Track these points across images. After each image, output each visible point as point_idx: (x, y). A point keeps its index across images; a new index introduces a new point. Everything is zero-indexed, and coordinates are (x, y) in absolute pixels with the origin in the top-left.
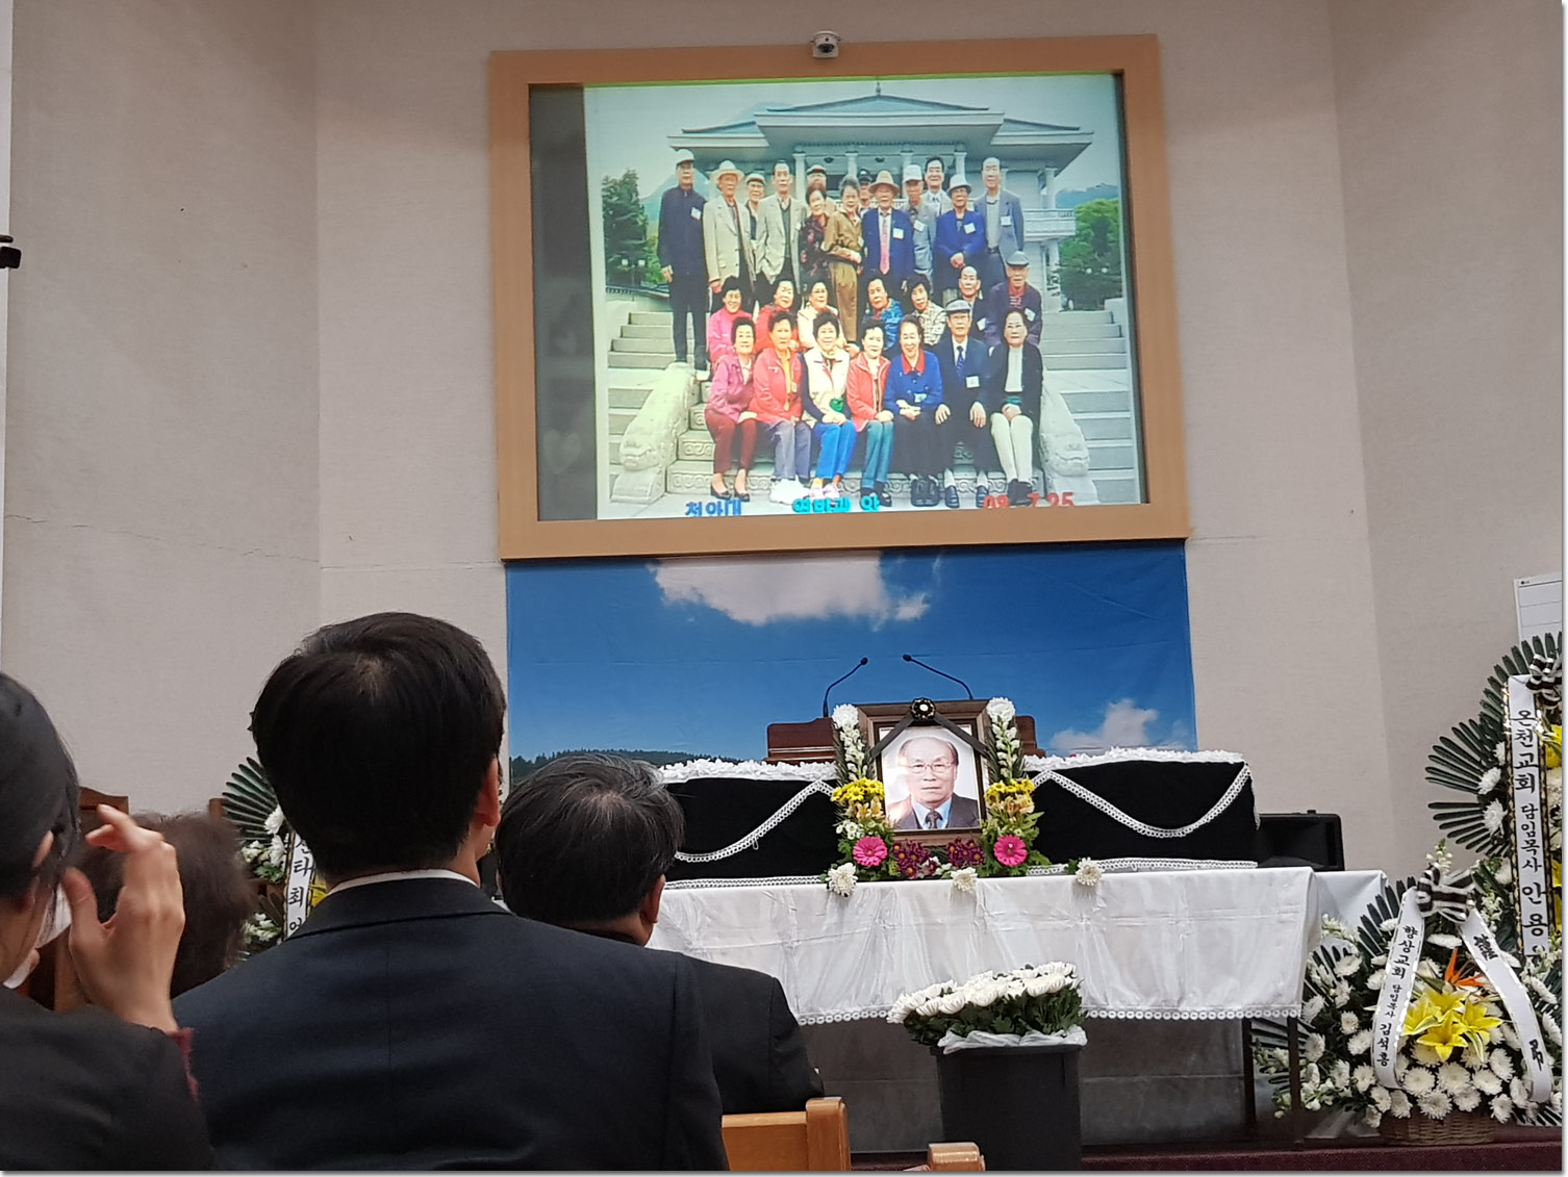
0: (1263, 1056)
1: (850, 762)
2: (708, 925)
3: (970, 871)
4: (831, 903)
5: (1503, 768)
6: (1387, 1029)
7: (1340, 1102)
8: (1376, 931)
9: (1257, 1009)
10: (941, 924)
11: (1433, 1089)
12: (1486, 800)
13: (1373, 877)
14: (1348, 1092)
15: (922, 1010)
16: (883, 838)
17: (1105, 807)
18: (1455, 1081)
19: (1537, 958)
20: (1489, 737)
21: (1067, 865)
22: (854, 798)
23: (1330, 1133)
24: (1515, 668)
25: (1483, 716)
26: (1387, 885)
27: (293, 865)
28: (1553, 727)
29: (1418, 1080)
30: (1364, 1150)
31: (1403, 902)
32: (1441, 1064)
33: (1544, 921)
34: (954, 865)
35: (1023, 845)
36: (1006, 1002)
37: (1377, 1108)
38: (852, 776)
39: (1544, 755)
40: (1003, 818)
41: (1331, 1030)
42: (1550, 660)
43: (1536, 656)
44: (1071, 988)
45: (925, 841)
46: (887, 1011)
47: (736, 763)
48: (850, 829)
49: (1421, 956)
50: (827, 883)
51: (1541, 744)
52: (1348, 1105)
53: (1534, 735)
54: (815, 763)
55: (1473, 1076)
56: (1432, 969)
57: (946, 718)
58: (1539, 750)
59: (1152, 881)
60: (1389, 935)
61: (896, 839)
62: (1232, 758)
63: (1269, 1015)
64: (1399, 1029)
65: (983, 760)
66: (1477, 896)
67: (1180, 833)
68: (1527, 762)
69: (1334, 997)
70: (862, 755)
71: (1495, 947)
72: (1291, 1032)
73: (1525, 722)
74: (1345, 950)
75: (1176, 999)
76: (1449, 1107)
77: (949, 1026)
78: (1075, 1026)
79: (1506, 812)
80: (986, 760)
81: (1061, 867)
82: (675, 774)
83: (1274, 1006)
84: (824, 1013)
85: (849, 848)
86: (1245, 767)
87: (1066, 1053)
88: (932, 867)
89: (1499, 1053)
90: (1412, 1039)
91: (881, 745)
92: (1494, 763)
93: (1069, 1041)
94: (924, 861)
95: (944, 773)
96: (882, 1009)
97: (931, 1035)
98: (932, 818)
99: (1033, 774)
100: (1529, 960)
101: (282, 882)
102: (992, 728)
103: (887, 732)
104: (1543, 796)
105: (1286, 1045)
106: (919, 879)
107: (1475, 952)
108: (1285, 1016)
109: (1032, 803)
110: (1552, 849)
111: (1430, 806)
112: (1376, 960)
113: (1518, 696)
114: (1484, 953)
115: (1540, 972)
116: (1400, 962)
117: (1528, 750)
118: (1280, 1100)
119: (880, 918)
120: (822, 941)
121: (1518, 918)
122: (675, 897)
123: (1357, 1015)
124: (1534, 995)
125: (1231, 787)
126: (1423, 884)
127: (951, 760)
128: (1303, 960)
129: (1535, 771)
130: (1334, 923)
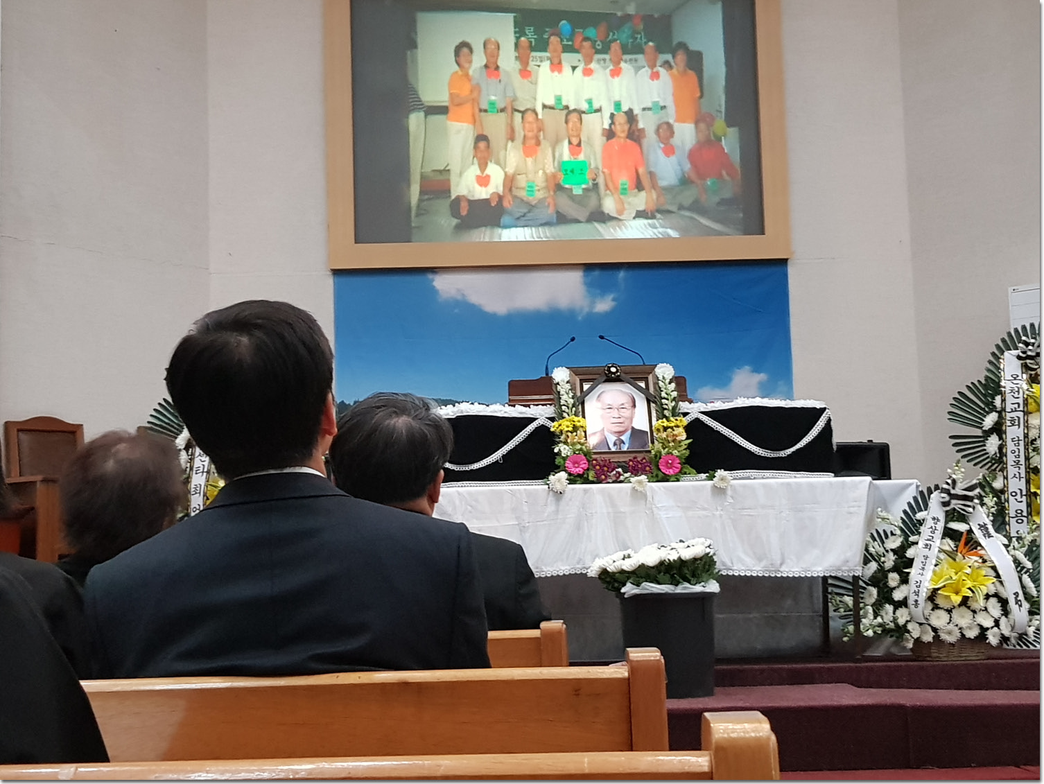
0: (836, 601)
1: (564, 405)
2: (470, 512)
3: (643, 477)
4: (551, 498)
5: (1000, 413)
6: (918, 584)
7: (886, 631)
8: (911, 518)
9: (833, 570)
10: (624, 513)
11: (948, 623)
12: (988, 434)
13: (911, 485)
14: (892, 625)
15: (611, 569)
16: (585, 455)
17: (734, 436)
18: (963, 619)
19: (1019, 539)
20: (990, 392)
21: (707, 474)
22: (566, 429)
23: (878, 652)
24: (1008, 345)
25: (987, 378)
26: (920, 489)
27: (195, 469)
28: (1034, 385)
29: (938, 618)
30: (903, 664)
31: (931, 501)
32: (954, 607)
33: (1025, 514)
34: (632, 474)
35: (678, 461)
36: (666, 564)
37: (911, 636)
38: (565, 415)
39: (1027, 404)
40: (665, 443)
41: (881, 585)
42: (1033, 341)
43: (1024, 338)
44: (710, 555)
45: (613, 458)
46: (587, 569)
47: (488, 406)
48: (563, 449)
49: (943, 535)
50: (548, 484)
51: (1025, 396)
52: (892, 633)
53: (1021, 391)
54: (540, 406)
55: (975, 616)
56: (949, 545)
57: (629, 377)
58: (1024, 401)
59: (764, 485)
60: (921, 523)
61: (594, 456)
62: (818, 405)
63: (840, 574)
64: (927, 584)
65: (653, 405)
66: (980, 497)
67: (784, 453)
68: (1015, 408)
69: (883, 563)
70: (572, 401)
71: (991, 530)
72: (855, 586)
73: (1015, 382)
74: (891, 532)
75: (779, 562)
76: (959, 635)
77: (628, 579)
78: (712, 580)
79: (1000, 442)
80: (654, 405)
81: (703, 476)
82: (447, 412)
83: (844, 568)
84: (545, 570)
85: (562, 462)
86: (827, 410)
87: (705, 597)
88: (618, 475)
89: (993, 601)
90: (935, 591)
91: (585, 394)
92: (994, 409)
93: (708, 590)
94: (612, 471)
95: (626, 413)
96: (584, 568)
97: (616, 585)
98: (618, 442)
99: (685, 414)
100: (1014, 539)
101: (187, 480)
102: (658, 384)
103: (588, 386)
104: (1026, 431)
105: (851, 594)
106: (609, 483)
107: (978, 534)
108: (851, 575)
109: (685, 434)
110: (1031, 466)
111: (951, 437)
112: (912, 539)
113: (1010, 364)
114: (984, 535)
115: (1021, 547)
116: (928, 540)
117: (1017, 401)
118: (846, 630)
119: (583, 508)
120: (545, 522)
121: (1007, 512)
122: (448, 491)
123: (899, 575)
124: (1017, 562)
125: (817, 424)
126: (945, 489)
127: (631, 404)
128: (865, 538)
129: (1021, 414)
130: (885, 514)
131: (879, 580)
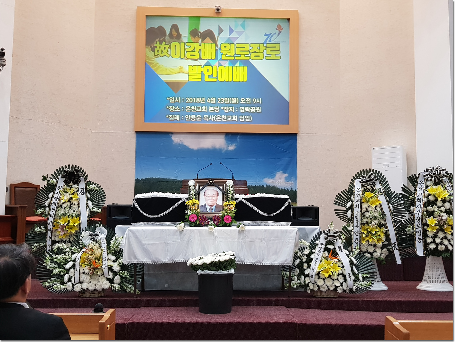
5: (352, 202)
6: (314, 269)
7: (301, 286)
8: (314, 243)
11: (323, 284)
12: (348, 209)
13: (317, 228)
14: (303, 284)
18: (329, 283)
20: (349, 194)
24: (357, 177)
25: (349, 188)
26: (321, 231)
28: (365, 192)
29: (320, 282)
31: (321, 237)
32: (326, 278)
37: (310, 288)
39: (362, 200)
41: (301, 268)
42: (366, 176)
44: (232, 259)
48: (189, 212)
49: (324, 250)
52: (303, 287)
53: (360, 194)
55: (334, 282)
56: (326, 254)
58: (361, 198)
60: (317, 245)
63: (284, 265)
64: (316, 269)
66: (340, 236)
68: (358, 201)
69: (302, 259)
71: (343, 249)
73: (358, 191)
74: (306, 248)
76: (327, 289)
79: (352, 213)
83: (285, 263)
85: (188, 217)
89: (341, 276)
90: (319, 272)
92: (350, 200)
95: (214, 198)
98: (210, 209)
104: (361, 210)
105: (288, 270)
107: (337, 250)
108: (288, 265)
110: (362, 223)
111: (335, 210)
112: (314, 250)
113: (357, 184)
114: (340, 251)
116: (318, 252)
117: (358, 198)
118: (286, 285)
121: (352, 239)
123: (307, 265)
126: (326, 233)
127: (217, 195)
128: (295, 250)
129: (359, 203)
130: (304, 241)
131: (300, 266)
